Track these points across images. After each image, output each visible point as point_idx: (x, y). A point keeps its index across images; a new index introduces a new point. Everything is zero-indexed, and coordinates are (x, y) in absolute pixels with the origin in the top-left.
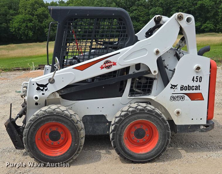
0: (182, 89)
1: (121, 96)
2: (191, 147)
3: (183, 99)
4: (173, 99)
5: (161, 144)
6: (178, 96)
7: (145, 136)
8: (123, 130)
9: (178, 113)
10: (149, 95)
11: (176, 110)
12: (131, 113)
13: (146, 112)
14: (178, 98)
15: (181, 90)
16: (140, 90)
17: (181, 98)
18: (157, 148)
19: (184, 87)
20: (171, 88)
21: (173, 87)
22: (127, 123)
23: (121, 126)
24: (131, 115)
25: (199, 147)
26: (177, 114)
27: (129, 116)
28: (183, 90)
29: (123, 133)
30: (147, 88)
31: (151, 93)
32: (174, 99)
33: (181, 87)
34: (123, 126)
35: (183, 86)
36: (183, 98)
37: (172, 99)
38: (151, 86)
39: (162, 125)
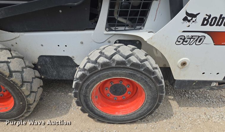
0: (206, 22)
1: (93, 29)
2: (185, 96)
3: (199, 42)
4: (182, 41)
5: (147, 108)
6: (192, 36)
7: (126, 94)
8: (88, 89)
9: (184, 64)
10: (140, 29)
11: (181, 60)
12: (102, 67)
13: (128, 66)
14: (192, 40)
15: (203, 24)
16: (126, 19)
17: (196, 40)
18: (140, 112)
19: (210, 20)
20: (185, 19)
21: (189, 18)
22: (95, 81)
23: (86, 84)
24: (101, 70)
25: (196, 96)
26: (182, 65)
27: (97, 72)
28: (206, 25)
29: (90, 93)
30: (138, 17)
31: (144, 26)
32: (184, 41)
33: (205, 19)
34: (88, 85)
35: (210, 16)
36: (201, 39)
37: (179, 42)
38: (145, 14)
39: (153, 86)
